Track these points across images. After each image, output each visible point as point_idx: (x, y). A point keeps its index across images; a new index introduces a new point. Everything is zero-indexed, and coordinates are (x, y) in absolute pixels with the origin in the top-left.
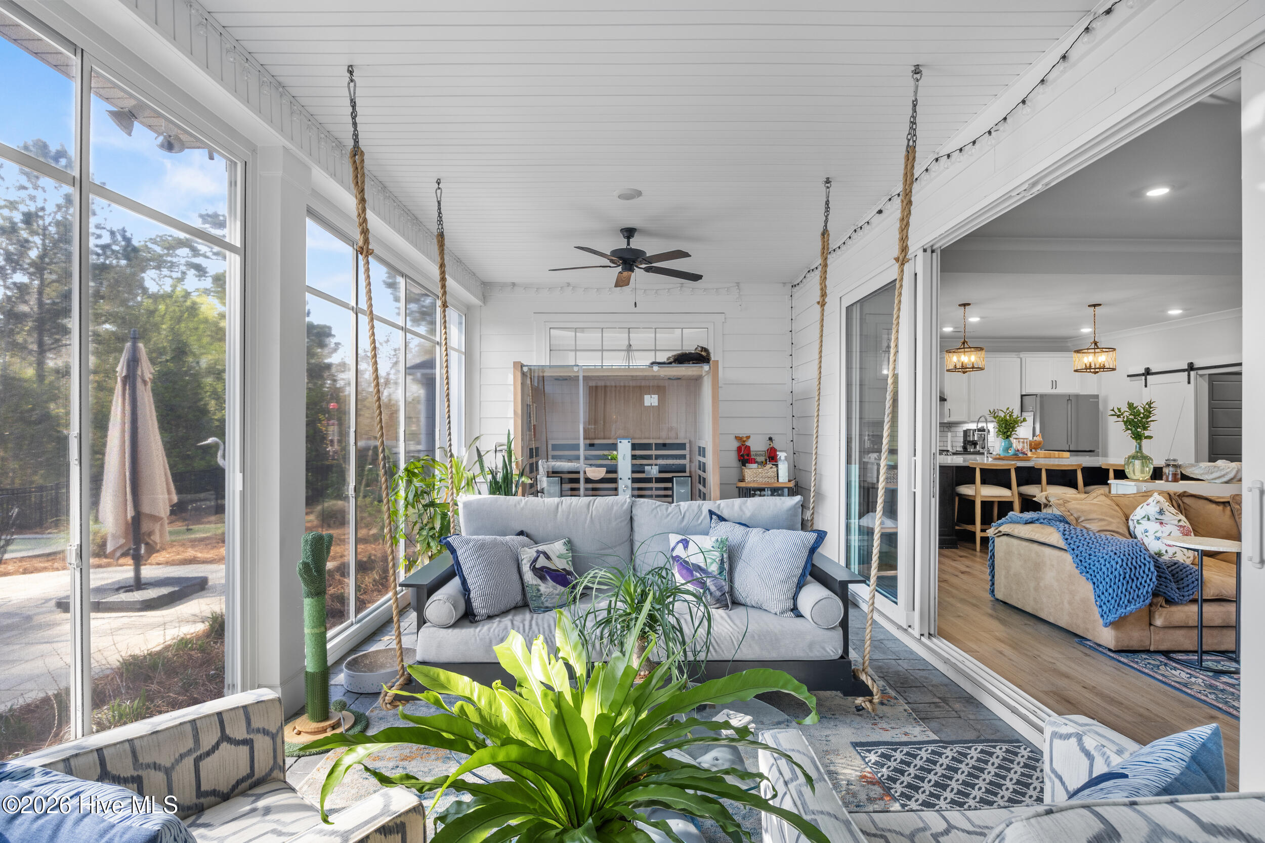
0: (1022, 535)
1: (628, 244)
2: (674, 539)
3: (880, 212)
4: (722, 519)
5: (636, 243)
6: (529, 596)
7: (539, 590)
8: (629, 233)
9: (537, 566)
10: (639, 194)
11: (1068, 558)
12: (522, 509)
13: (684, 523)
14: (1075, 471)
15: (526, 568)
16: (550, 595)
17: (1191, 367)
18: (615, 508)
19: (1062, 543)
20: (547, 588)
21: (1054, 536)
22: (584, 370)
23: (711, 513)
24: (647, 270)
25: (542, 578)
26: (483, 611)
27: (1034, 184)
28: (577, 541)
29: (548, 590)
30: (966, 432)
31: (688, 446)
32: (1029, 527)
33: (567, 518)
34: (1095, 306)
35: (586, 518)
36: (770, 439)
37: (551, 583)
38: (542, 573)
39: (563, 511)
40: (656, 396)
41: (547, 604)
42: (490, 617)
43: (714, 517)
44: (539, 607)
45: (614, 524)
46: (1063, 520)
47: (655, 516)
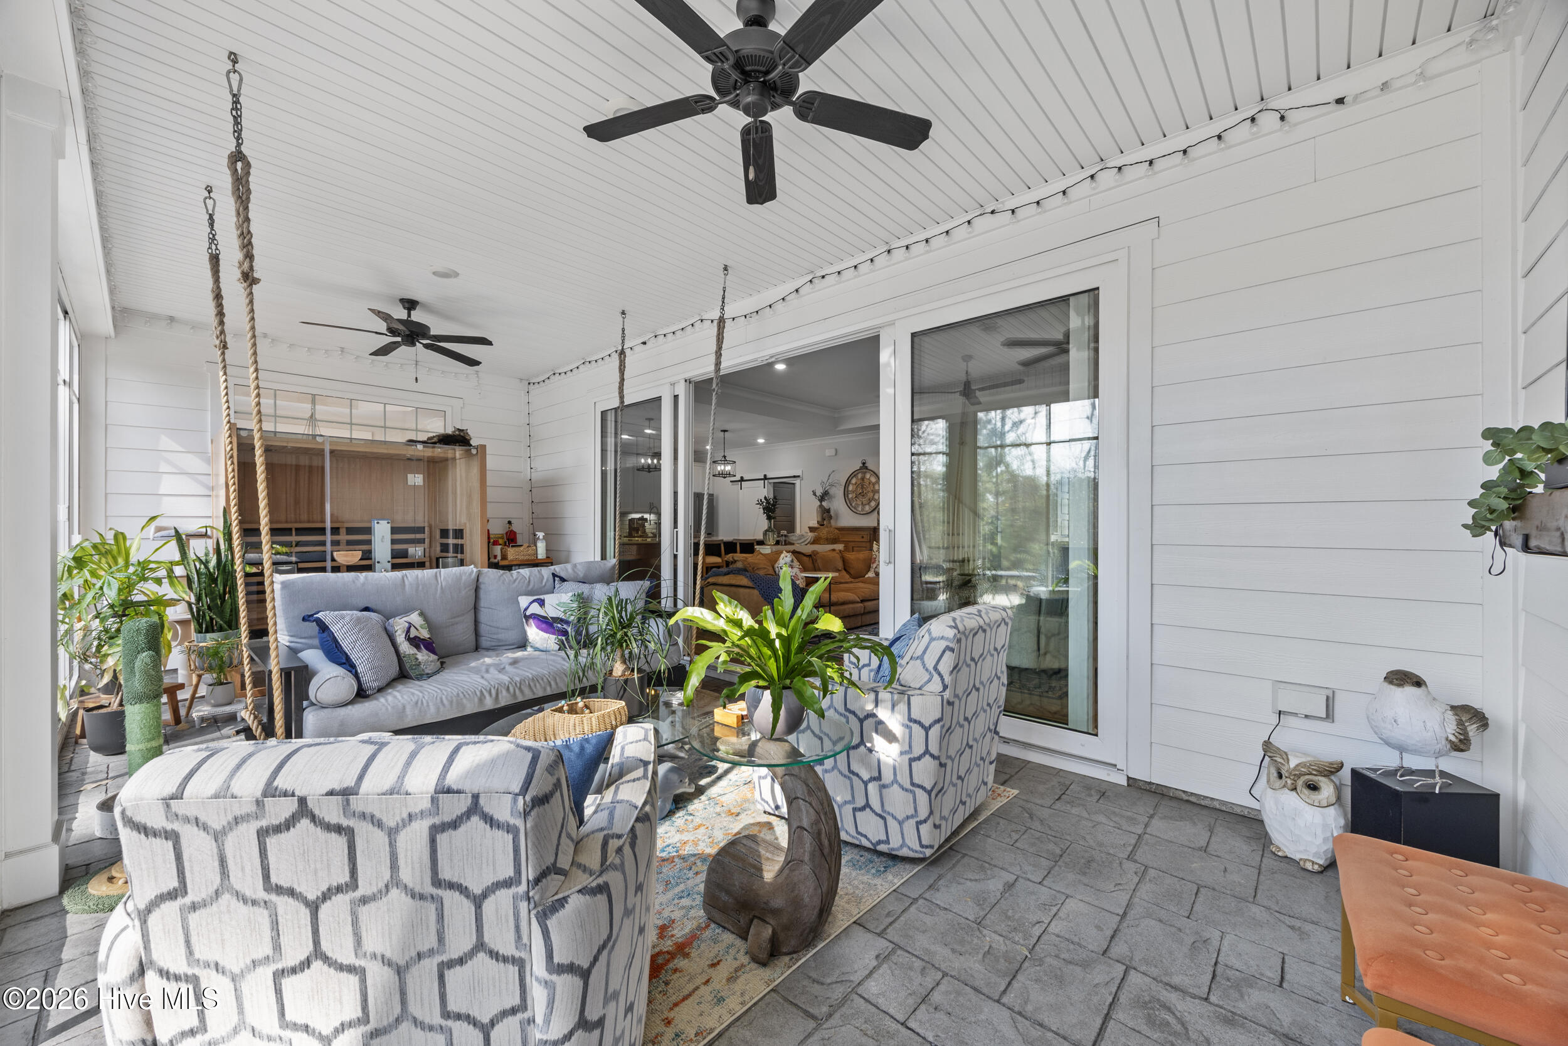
0: (724, 582)
1: (409, 315)
2: (524, 601)
3: (644, 343)
4: (563, 580)
5: (417, 316)
6: (407, 666)
7: (417, 659)
8: (410, 304)
9: (412, 636)
10: (456, 275)
11: (756, 592)
12: (363, 584)
13: (531, 587)
14: (720, 545)
15: (400, 639)
16: (427, 662)
17: (765, 478)
18: (464, 578)
19: (750, 584)
20: (423, 656)
21: (744, 581)
22: (331, 443)
23: (554, 575)
24: (426, 346)
25: (418, 647)
26: (375, 684)
27: (772, 357)
28: (430, 613)
29: (426, 658)
30: (632, 520)
31: (427, 529)
32: (728, 577)
33: (417, 590)
34: (725, 431)
35: (436, 589)
36: (510, 523)
37: (425, 651)
38: (415, 642)
39: (411, 584)
40: (421, 476)
41: (427, 671)
42: (380, 690)
43: (557, 579)
44: (422, 675)
45: (463, 592)
46: (745, 570)
47: (503, 583)
